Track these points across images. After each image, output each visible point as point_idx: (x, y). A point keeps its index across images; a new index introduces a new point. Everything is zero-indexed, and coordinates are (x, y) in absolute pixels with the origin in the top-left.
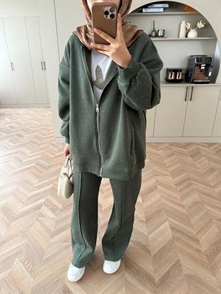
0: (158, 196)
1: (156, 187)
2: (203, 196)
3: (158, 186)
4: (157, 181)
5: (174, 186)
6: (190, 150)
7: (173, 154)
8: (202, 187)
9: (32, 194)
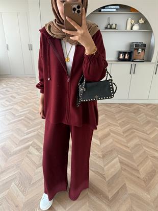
1: (110, 134)
2: (142, 140)
4: (110, 130)
6: (133, 108)
7: (121, 111)
8: (141, 134)
9: (22, 138)
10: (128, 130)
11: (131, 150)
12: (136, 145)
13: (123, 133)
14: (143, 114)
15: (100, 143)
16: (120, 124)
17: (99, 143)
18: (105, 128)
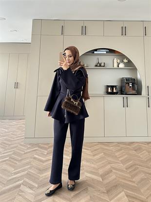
0: (114, 177)
1: (112, 171)
2: (148, 175)
3: (113, 170)
4: (112, 167)
5: (125, 170)
6: (133, 146)
7: (121, 150)
8: (146, 169)
9: (10, 178)
10: (131, 166)
11: (137, 184)
12: (142, 180)
13: (126, 169)
14: (145, 151)
15: (103, 180)
16: (121, 161)
17: (101, 180)
18: (105, 166)
